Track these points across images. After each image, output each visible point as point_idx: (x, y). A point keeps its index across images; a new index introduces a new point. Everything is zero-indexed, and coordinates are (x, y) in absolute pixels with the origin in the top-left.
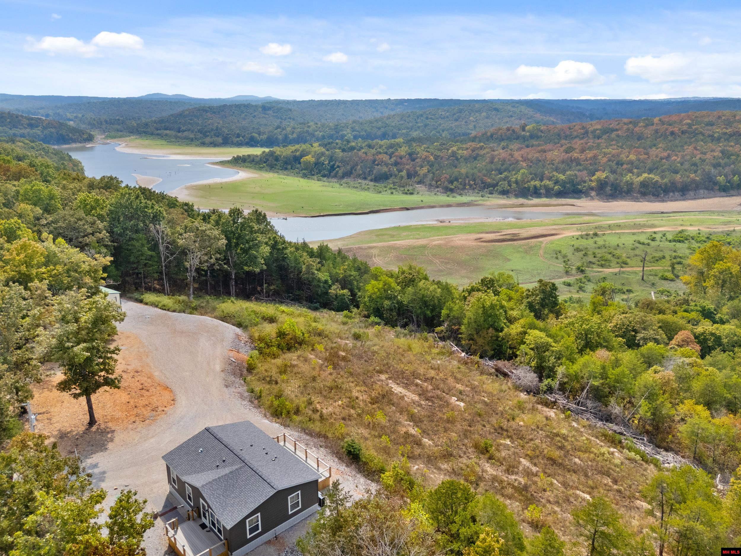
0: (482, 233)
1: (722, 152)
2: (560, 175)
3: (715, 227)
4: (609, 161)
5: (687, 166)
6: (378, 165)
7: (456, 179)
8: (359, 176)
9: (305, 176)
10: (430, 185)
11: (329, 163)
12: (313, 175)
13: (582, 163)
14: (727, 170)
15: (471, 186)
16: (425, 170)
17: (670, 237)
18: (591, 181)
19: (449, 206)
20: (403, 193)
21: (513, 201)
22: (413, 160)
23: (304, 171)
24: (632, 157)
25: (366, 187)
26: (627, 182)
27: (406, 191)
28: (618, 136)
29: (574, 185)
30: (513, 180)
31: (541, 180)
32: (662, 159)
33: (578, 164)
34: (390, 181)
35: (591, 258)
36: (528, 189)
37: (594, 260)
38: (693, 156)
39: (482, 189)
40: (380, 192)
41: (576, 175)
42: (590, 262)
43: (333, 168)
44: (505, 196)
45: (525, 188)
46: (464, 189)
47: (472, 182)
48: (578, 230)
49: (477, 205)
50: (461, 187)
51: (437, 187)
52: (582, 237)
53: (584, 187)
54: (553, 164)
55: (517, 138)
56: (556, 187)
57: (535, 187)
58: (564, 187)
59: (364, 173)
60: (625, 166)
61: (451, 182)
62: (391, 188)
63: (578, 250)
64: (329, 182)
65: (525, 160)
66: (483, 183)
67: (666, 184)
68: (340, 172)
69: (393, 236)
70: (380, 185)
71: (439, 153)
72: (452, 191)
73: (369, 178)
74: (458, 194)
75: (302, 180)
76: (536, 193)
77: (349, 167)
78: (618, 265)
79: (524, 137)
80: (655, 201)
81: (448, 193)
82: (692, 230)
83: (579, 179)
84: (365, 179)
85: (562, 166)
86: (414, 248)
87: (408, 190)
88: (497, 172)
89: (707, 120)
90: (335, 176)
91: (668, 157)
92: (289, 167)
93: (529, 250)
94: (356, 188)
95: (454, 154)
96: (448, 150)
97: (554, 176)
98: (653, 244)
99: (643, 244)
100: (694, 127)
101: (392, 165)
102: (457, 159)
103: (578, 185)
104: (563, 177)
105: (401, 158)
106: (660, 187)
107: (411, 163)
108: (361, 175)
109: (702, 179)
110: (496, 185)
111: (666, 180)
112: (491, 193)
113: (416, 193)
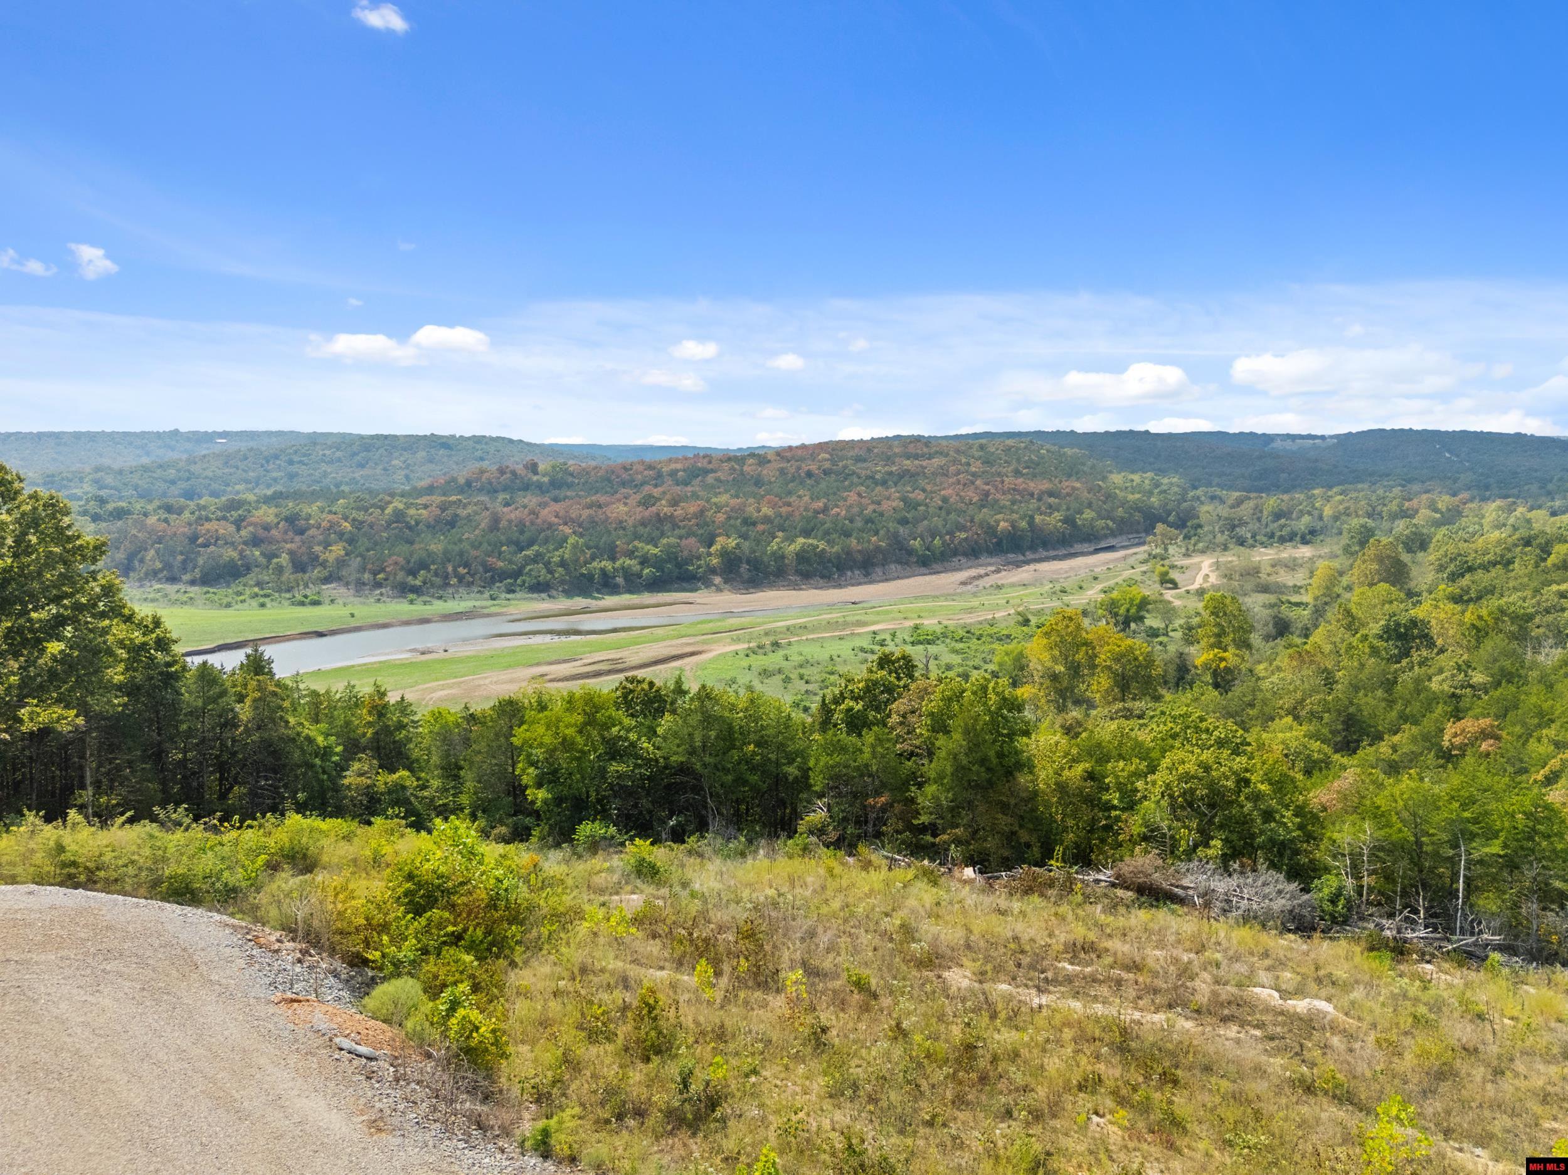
0: (538, 664)
1: (904, 499)
2: (649, 547)
3: (957, 617)
4: (729, 518)
5: (859, 524)
6: (205, 545)
7: (423, 565)
8: (154, 574)
10: (360, 585)
13: (681, 524)
14: (921, 528)
15: (461, 579)
16: (337, 551)
17: (906, 638)
18: (710, 554)
19: (424, 621)
20: (293, 604)
21: (563, 602)
22: (301, 532)
24: (766, 510)
26: (774, 553)
27: (299, 597)
28: (718, 480)
29: (679, 566)
30: (556, 559)
31: (613, 559)
32: (817, 512)
33: (675, 526)
34: (251, 579)
36: (590, 577)
38: (863, 509)
39: (489, 583)
40: (228, 605)
41: (677, 545)
44: (543, 595)
45: (583, 575)
46: (448, 585)
47: (462, 570)
48: (738, 640)
49: (489, 615)
50: (438, 581)
51: (378, 585)
52: (753, 651)
53: (699, 567)
54: (624, 529)
55: (526, 487)
56: (646, 571)
57: (603, 571)
58: (660, 568)
59: (168, 566)
60: (760, 527)
61: (413, 573)
62: (255, 596)
65: (566, 523)
66: (487, 570)
67: (838, 557)
70: (221, 593)
71: (360, 516)
72: (417, 590)
73: (186, 577)
74: (433, 596)
76: (607, 584)
77: (121, 555)
79: (540, 486)
80: (828, 588)
81: (411, 596)
82: (930, 624)
83: (686, 553)
84: (173, 580)
85: (645, 531)
87: (306, 597)
88: (513, 548)
91: (825, 510)
95: (399, 516)
96: (383, 509)
97: (637, 549)
100: (841, 464)
101: (245, 543)
102: (410, 528)
103: (687, 564)
104: (656, 551)
105: (267, 528)
106: (829, 561)
107: (298, 538)
108: (161, 570)
109: (889, 545)
110: (518, 573)
111: (836, 549)
112: (511, 591)
113: (327, 601)
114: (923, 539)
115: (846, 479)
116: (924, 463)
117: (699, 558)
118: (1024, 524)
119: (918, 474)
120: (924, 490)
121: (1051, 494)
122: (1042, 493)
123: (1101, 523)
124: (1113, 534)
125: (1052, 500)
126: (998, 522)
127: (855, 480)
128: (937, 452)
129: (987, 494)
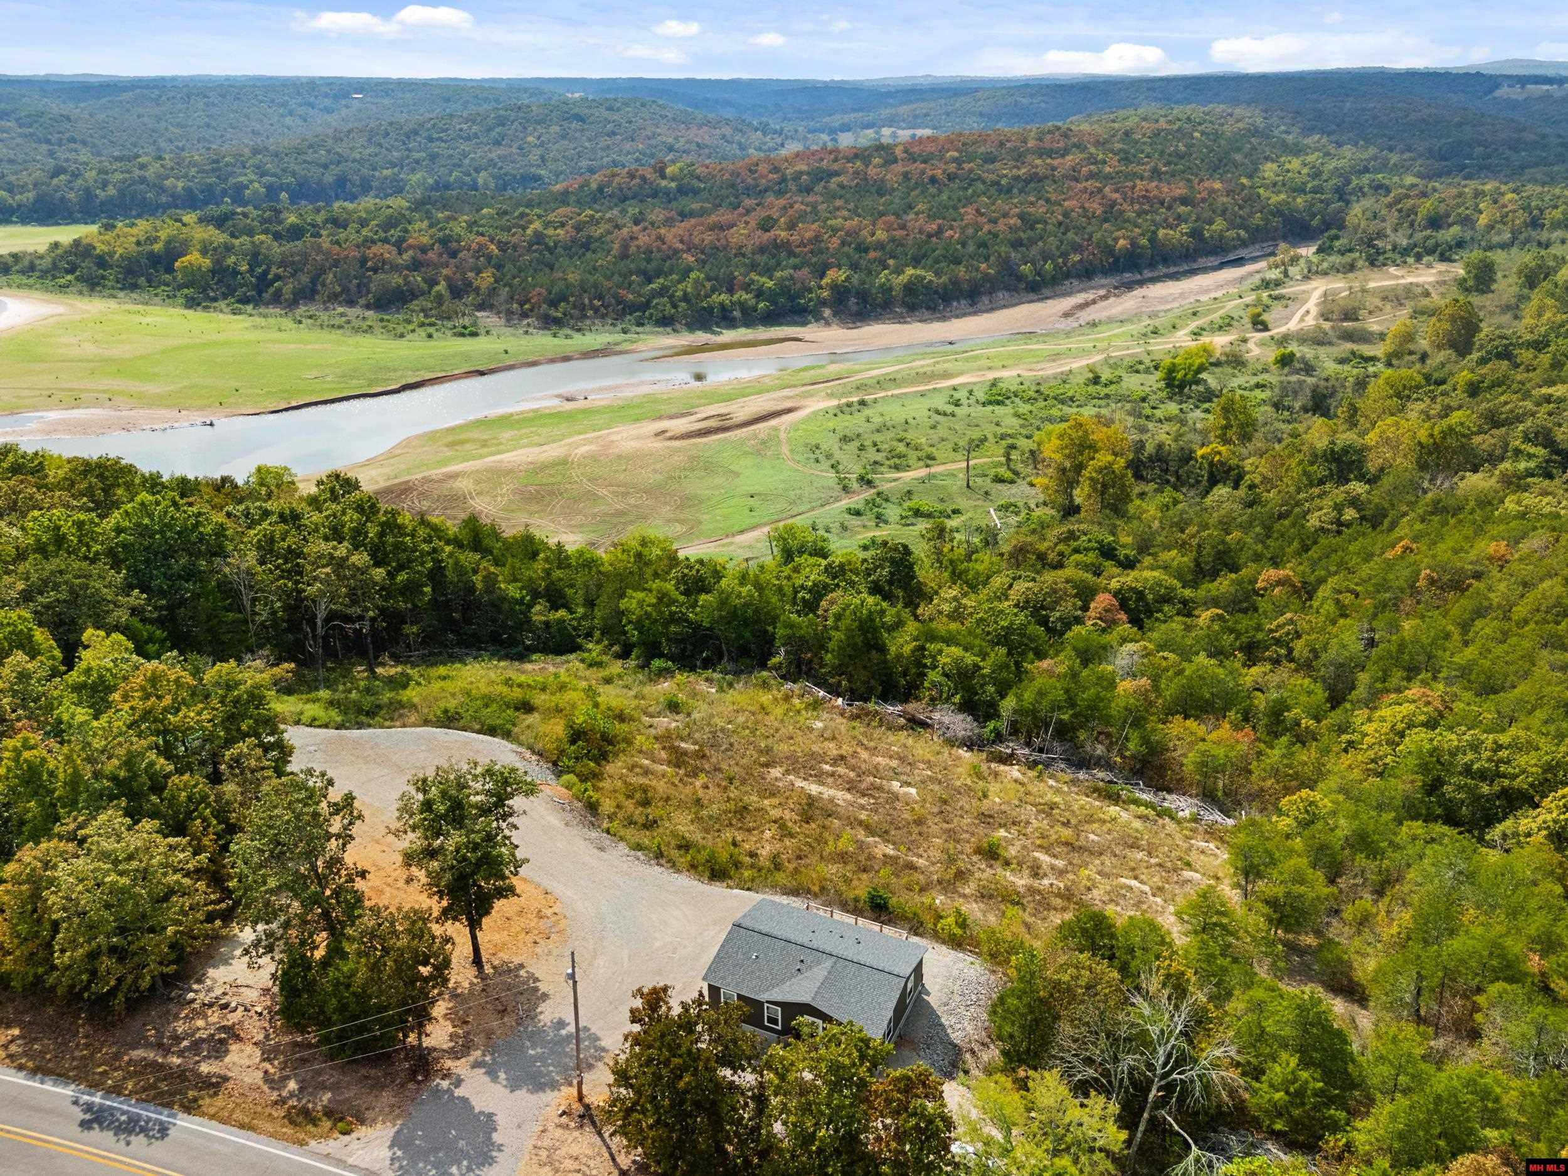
0: (660, 418)
1: (1021, 216)
2: (764, 279)
3: (1039, 366)
4: (843, 243)
5: (971, 248)
6: (375, 270)
7: (564, 298)
8: (334, 298)
9: (191, 303)
10: (509, 314)
11: (251, 270)
12: (215, 300)
13: (797, 250)
14: (1034, 251)
15: (596, 310)
16: (486, 279)
17: (982, 397)
18: (820, 287)
19: (566, 359)
20: (455, 335)
21: (686, 339)
22: (454, 254)
23: (186, 291)
24: (881, 235)
25: (364, 325)
26: (882, 285)
27: (460, 330)
28: (841, 186)
29: (792, 298)
30: (679, 294)
31: (731, 291)
32: (930, 236)
33: (791, 254)
34: (415, 305)
35: (871, 455)
36: (710, 310)
37: (879, 457)
38: (978, 227)
39: (620, 316)
40: (402, 336)
41: (792, 278)
42: (875, 463)
43: (263, 283)
44: (669, 329)
45: (704, 308)
46: (584, 317)
47: (597, 303)
48: (831, 395)
49: (621, 353)
50: (576, 312)
51: (525, 315)
52: (841, 409)
53: (811, 300)
54: (744, 255)
55: (654, 195)
56: (761, 305)
57: (722, 305)
58: (774, 302)
59: (346, 290)
60: (872, 254)
61: (554, 304)
62: (422, 325)
63: (845, 439)
64: (265, 316)
65: (689, 249)
66: (619, 303)
67: (945, 287)
68: (288, 289)
69: (484, 444)
70: (395, 318)
71: (504, 237)
72: (558, 323)
73: (362, 301)
74: (572, 328)
75: (189, 313)
76: (726, 318)
77: (305, 279)
78: (921, 463)
79: (667, 192)
80: (932, 320)
81: (554, 329)
82: (1009, 376)
83: (798, 286)
84: (351, 303)
85: (762, 259)
86: (544, 467)
87: (465, 327)
88: (642, 277)
89: (982, 150)
90: (276, 299)
91: (940, 231)
92: (142, 280)
93: (763, 448)
94: (340, 327)
95: (539, 238)
96: (524, 228)
97: (753, 282)
98: (957, 410)
99: (945, 414)
100: (966, 166)
101: (407, 268)
102: (548, 249)
103: (799, 297)
104: (770, 284)
105: (424, 250)
106: (936, 292)
107: (452, 261)
108: (340, 294)
109: (999, 272)
110: (646, 305)
111: (944, 279)
112: (640, 324)
113: (483, 331)
114: (1033, 264)
115: (970, 185)
116: (1055, 162)
117: (810, 291)
118: (1144, 242)
119: (1046, 177)
120: (1048, 201)
121: (1184, 201)
122: (1174, 199)
123: (1231, 234)
124: (1244, 244)
125: (1182, 209)
126: (1116, 240)
127: (981, 186)
128: (1075, 145)
129: (1113, 204)
